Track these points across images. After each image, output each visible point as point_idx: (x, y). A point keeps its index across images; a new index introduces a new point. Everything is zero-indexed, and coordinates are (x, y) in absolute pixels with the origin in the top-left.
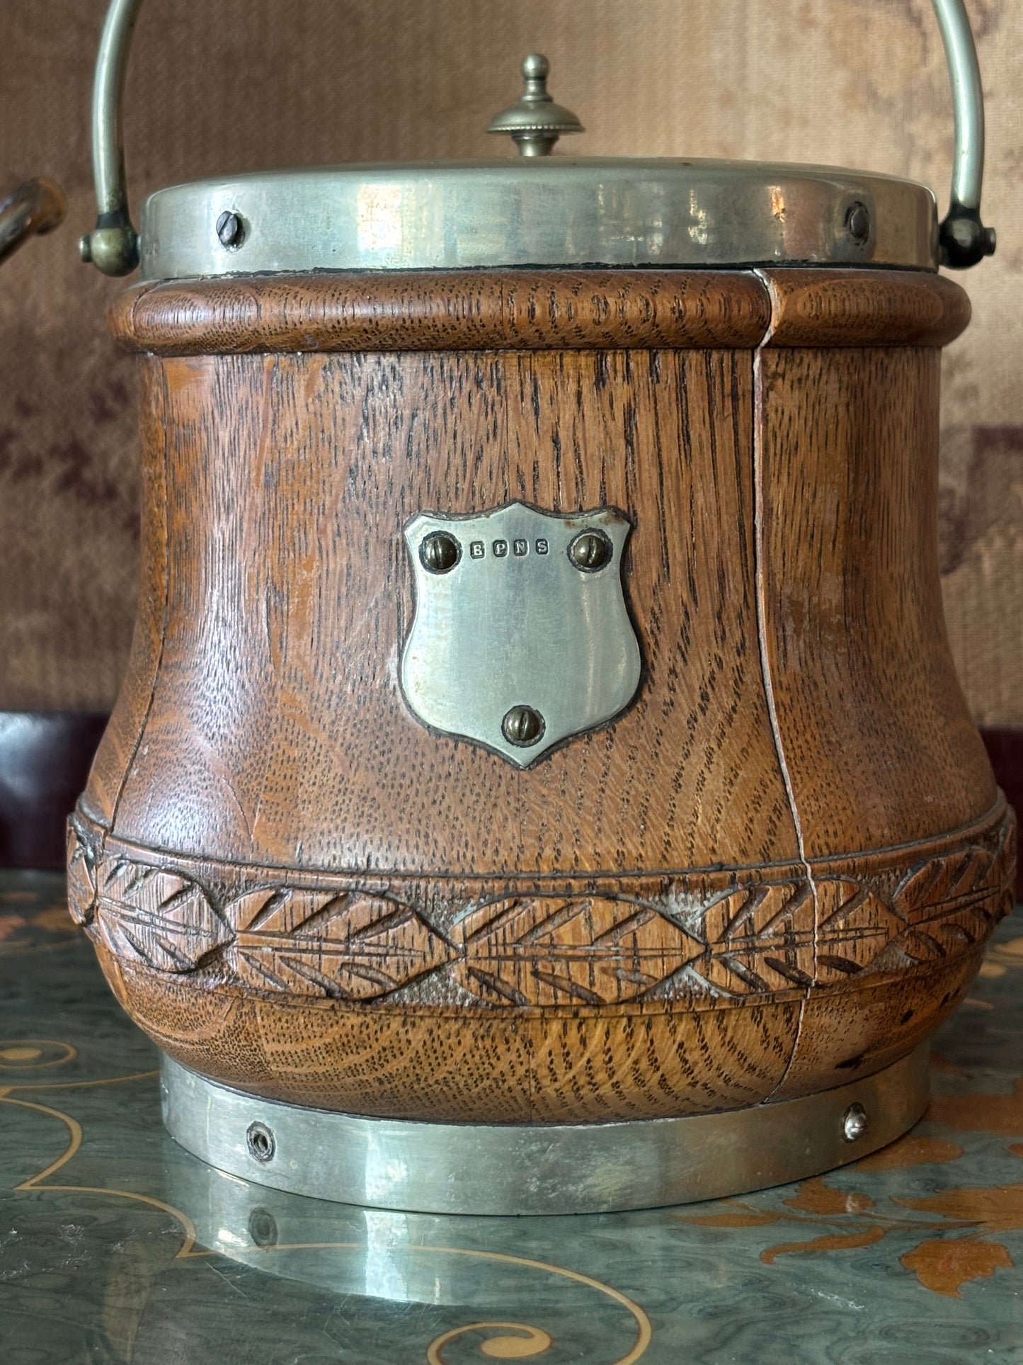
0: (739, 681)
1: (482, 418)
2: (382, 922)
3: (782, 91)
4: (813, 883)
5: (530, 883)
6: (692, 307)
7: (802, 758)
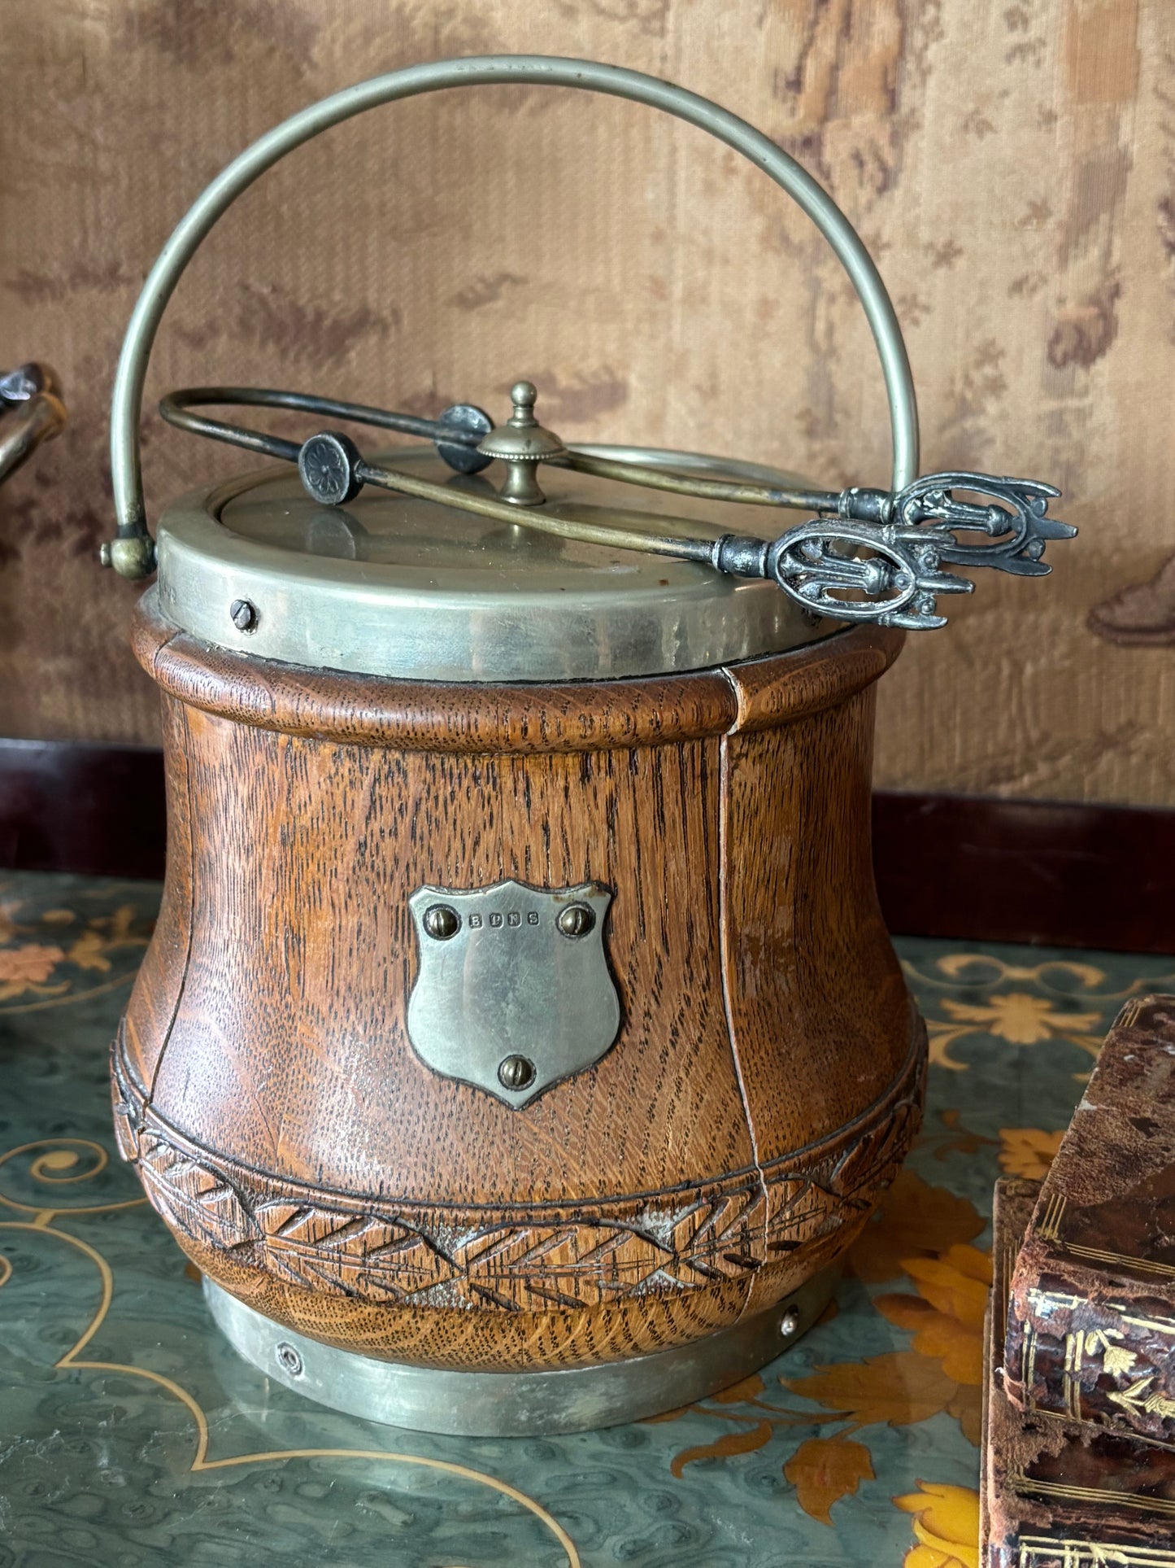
0: (704, 1014)
1: (479, 810)
2: (393, 1243)
3: (706, 232)
4: (765, 1187)
5: (523, 1214)
6: (668, 717)
7: (757, 1075)
